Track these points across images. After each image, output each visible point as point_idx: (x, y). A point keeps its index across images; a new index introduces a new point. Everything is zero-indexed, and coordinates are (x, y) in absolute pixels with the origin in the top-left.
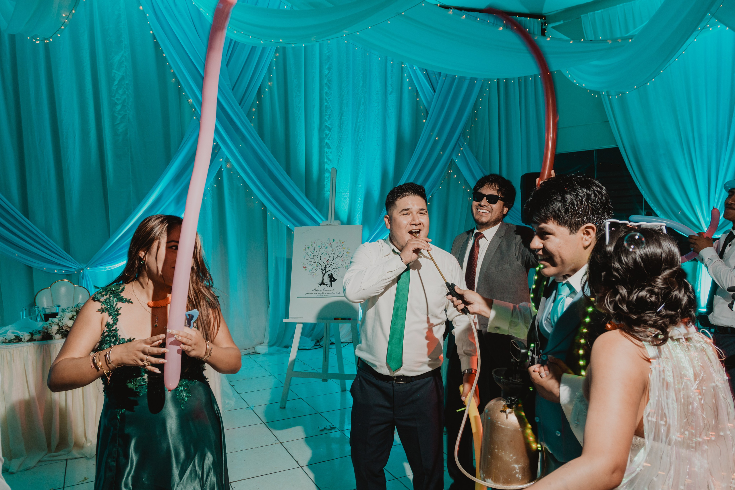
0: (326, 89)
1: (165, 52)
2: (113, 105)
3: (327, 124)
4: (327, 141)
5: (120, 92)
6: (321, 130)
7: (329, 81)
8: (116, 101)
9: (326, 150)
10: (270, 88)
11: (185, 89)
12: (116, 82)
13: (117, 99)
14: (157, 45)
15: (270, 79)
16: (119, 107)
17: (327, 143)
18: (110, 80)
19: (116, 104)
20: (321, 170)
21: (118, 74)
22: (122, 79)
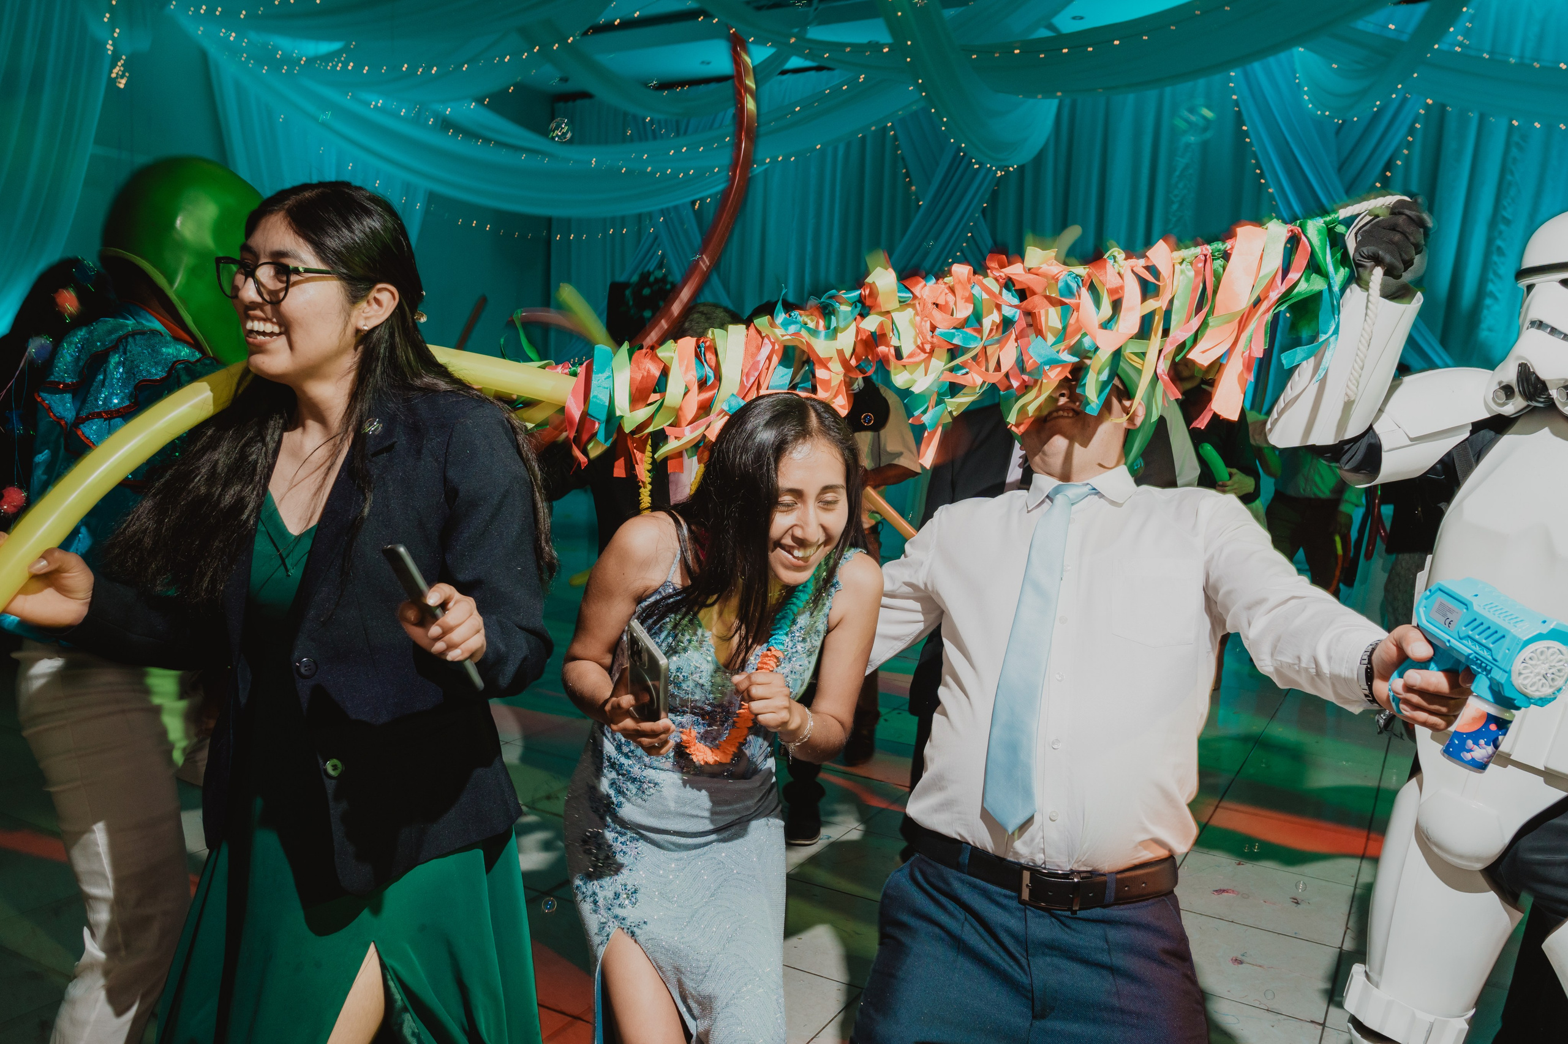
0: (1514, 151)
1: (1247, 122)
2: (1168, 203)
3: (1505, 214)
4: (1499, 243)
5: (1181, 185)
6: (1493, 224)
7: (1524, 137)
8: (1173, 199)
9: (1495, 258)
10: (1407, 160)
11: (1267, 175)
12: (1177, 173)
13: (1176, 196)
14: (1239, 114)
15: (1409, 145)
16: (1175, 207)
17: (1499, 248)
18: (1171, 169)
19: (1173, 202)
20: (1481, 293)
21: (1181, 162)
22: (1187, 167)
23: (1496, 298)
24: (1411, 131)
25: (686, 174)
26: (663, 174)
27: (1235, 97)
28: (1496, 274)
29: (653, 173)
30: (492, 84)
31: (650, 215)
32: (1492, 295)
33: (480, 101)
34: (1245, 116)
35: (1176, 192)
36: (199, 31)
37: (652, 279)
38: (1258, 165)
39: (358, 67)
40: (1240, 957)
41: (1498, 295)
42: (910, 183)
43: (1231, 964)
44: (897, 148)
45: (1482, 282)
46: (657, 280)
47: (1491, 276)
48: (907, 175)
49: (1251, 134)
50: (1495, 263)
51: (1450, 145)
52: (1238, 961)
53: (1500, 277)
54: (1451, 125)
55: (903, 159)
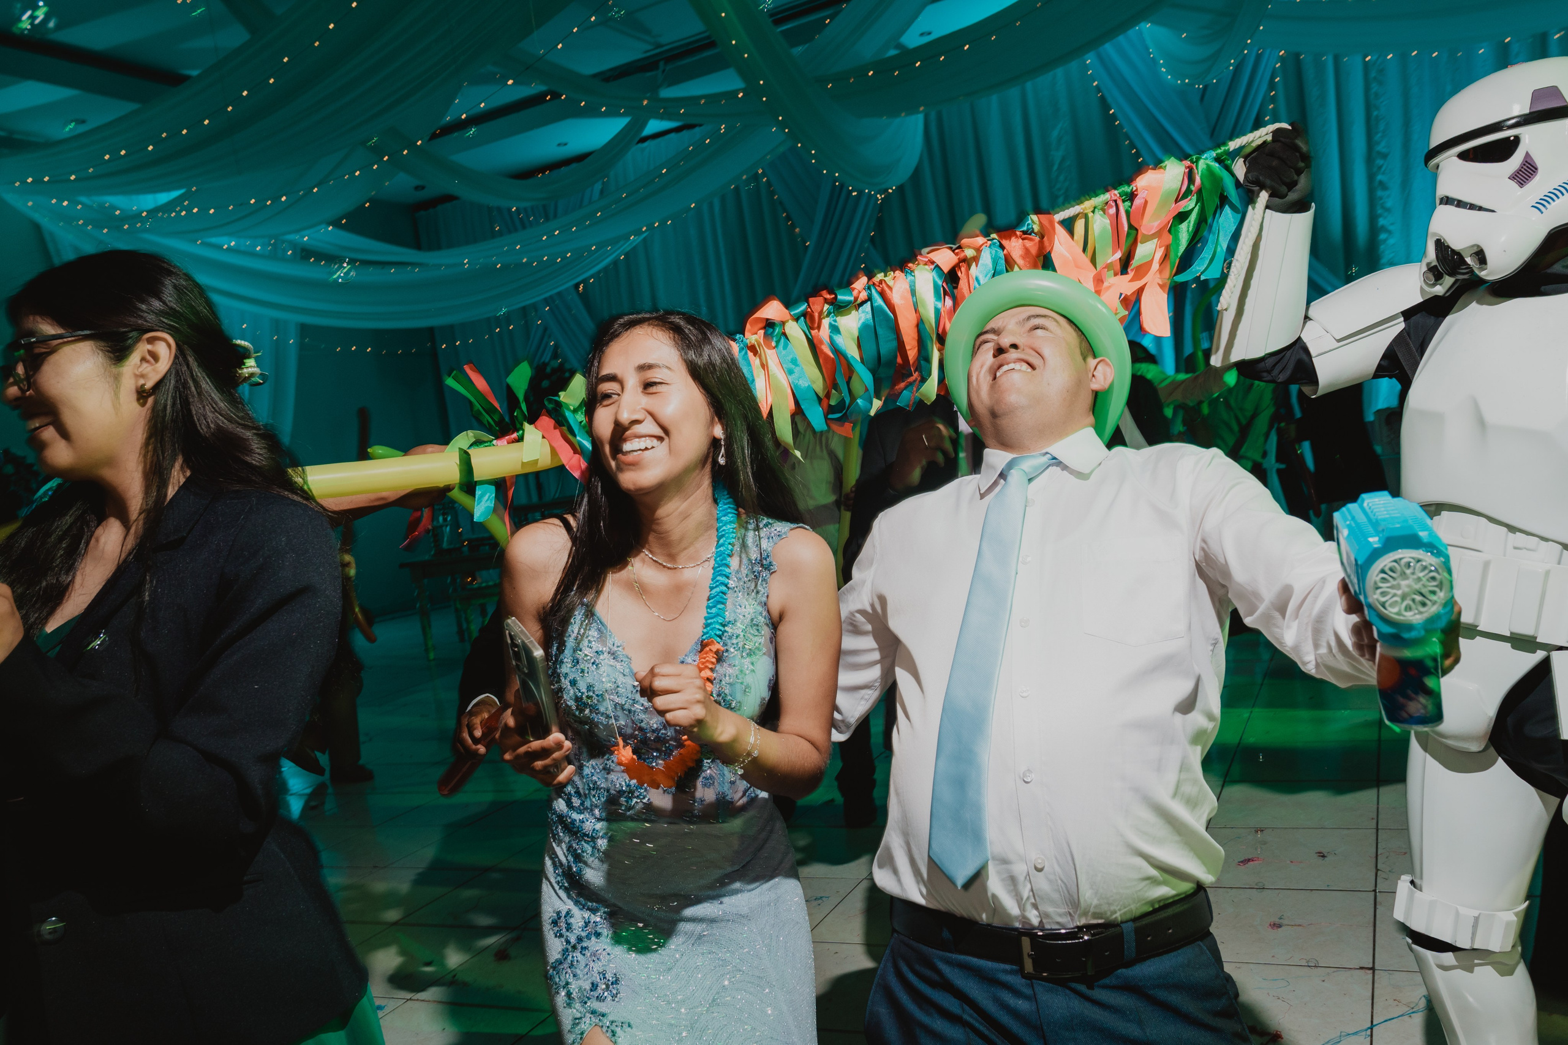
23: (1389, 232)
24: (1272, 86)
25: (564, 258)
26: (540, 262)
27: (1095, 84)
28: (1383, 207)
29: (530, 263)
30: (345, 204)
31: (534, 306)
32: (1384, 229)
33: (336, 223)
34: (1109, 100)
35: (1058, 186)
36: (27, 205)
37: (548, 370)
38: (1133, 145)
39: (204, 210)
40: (1277, 921)
41: (1391, 228)
42: (793, 226)
43: (1270, 929)
44: (773, 193)
45: (1373, 218)
46: (554, 371)
47: (1380, 211)
48: (788, 218)
49: (1119, 115)
50: (1381, 198)
51: (1312, 92)
52: (1276, 926)
53: (1388, 210)
54: (1309, 73)
55: (781, 203)
